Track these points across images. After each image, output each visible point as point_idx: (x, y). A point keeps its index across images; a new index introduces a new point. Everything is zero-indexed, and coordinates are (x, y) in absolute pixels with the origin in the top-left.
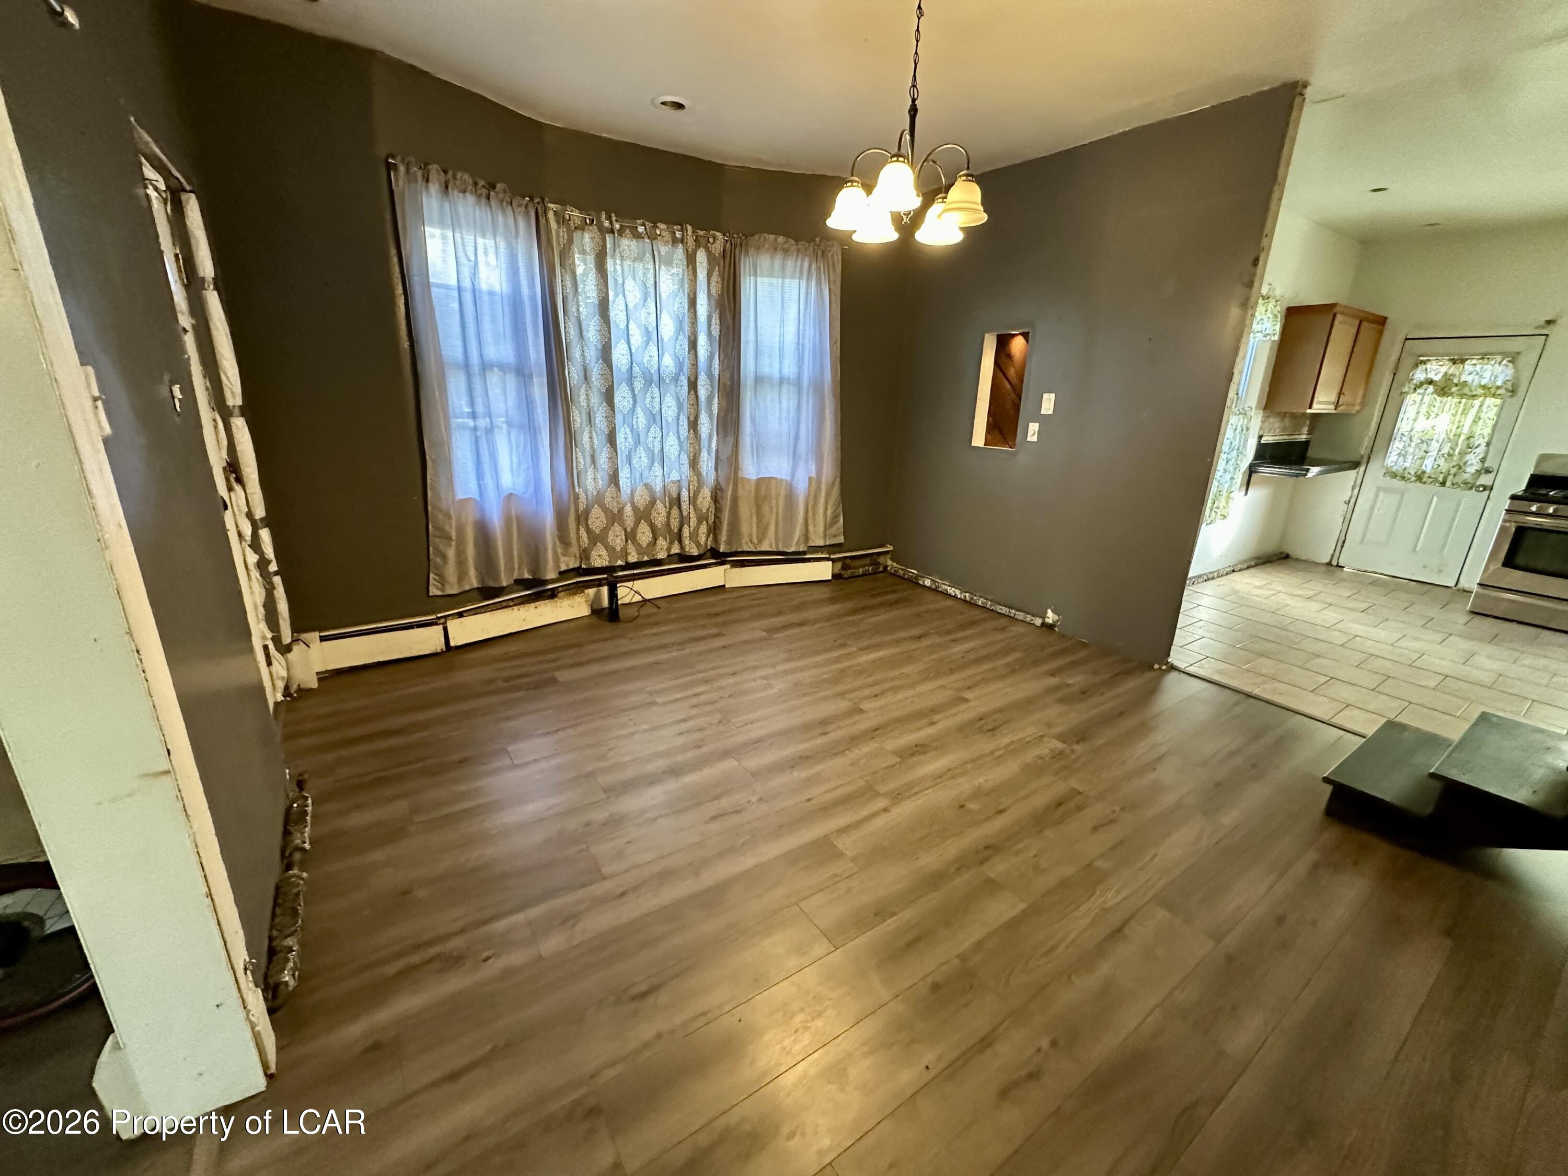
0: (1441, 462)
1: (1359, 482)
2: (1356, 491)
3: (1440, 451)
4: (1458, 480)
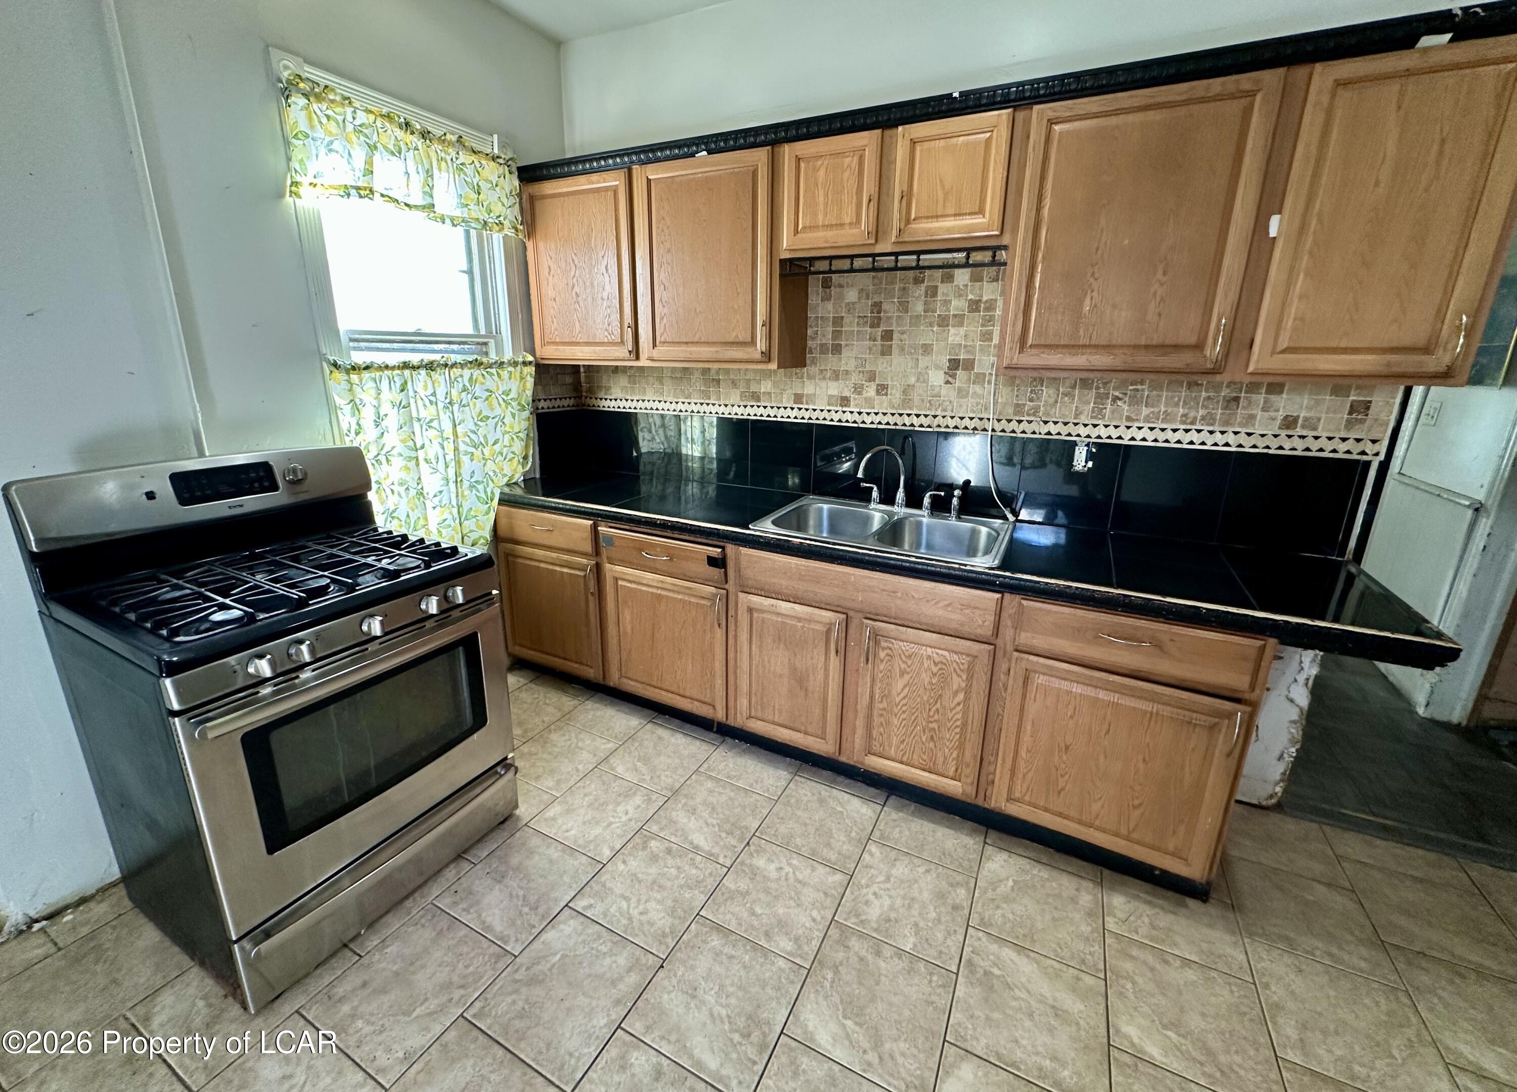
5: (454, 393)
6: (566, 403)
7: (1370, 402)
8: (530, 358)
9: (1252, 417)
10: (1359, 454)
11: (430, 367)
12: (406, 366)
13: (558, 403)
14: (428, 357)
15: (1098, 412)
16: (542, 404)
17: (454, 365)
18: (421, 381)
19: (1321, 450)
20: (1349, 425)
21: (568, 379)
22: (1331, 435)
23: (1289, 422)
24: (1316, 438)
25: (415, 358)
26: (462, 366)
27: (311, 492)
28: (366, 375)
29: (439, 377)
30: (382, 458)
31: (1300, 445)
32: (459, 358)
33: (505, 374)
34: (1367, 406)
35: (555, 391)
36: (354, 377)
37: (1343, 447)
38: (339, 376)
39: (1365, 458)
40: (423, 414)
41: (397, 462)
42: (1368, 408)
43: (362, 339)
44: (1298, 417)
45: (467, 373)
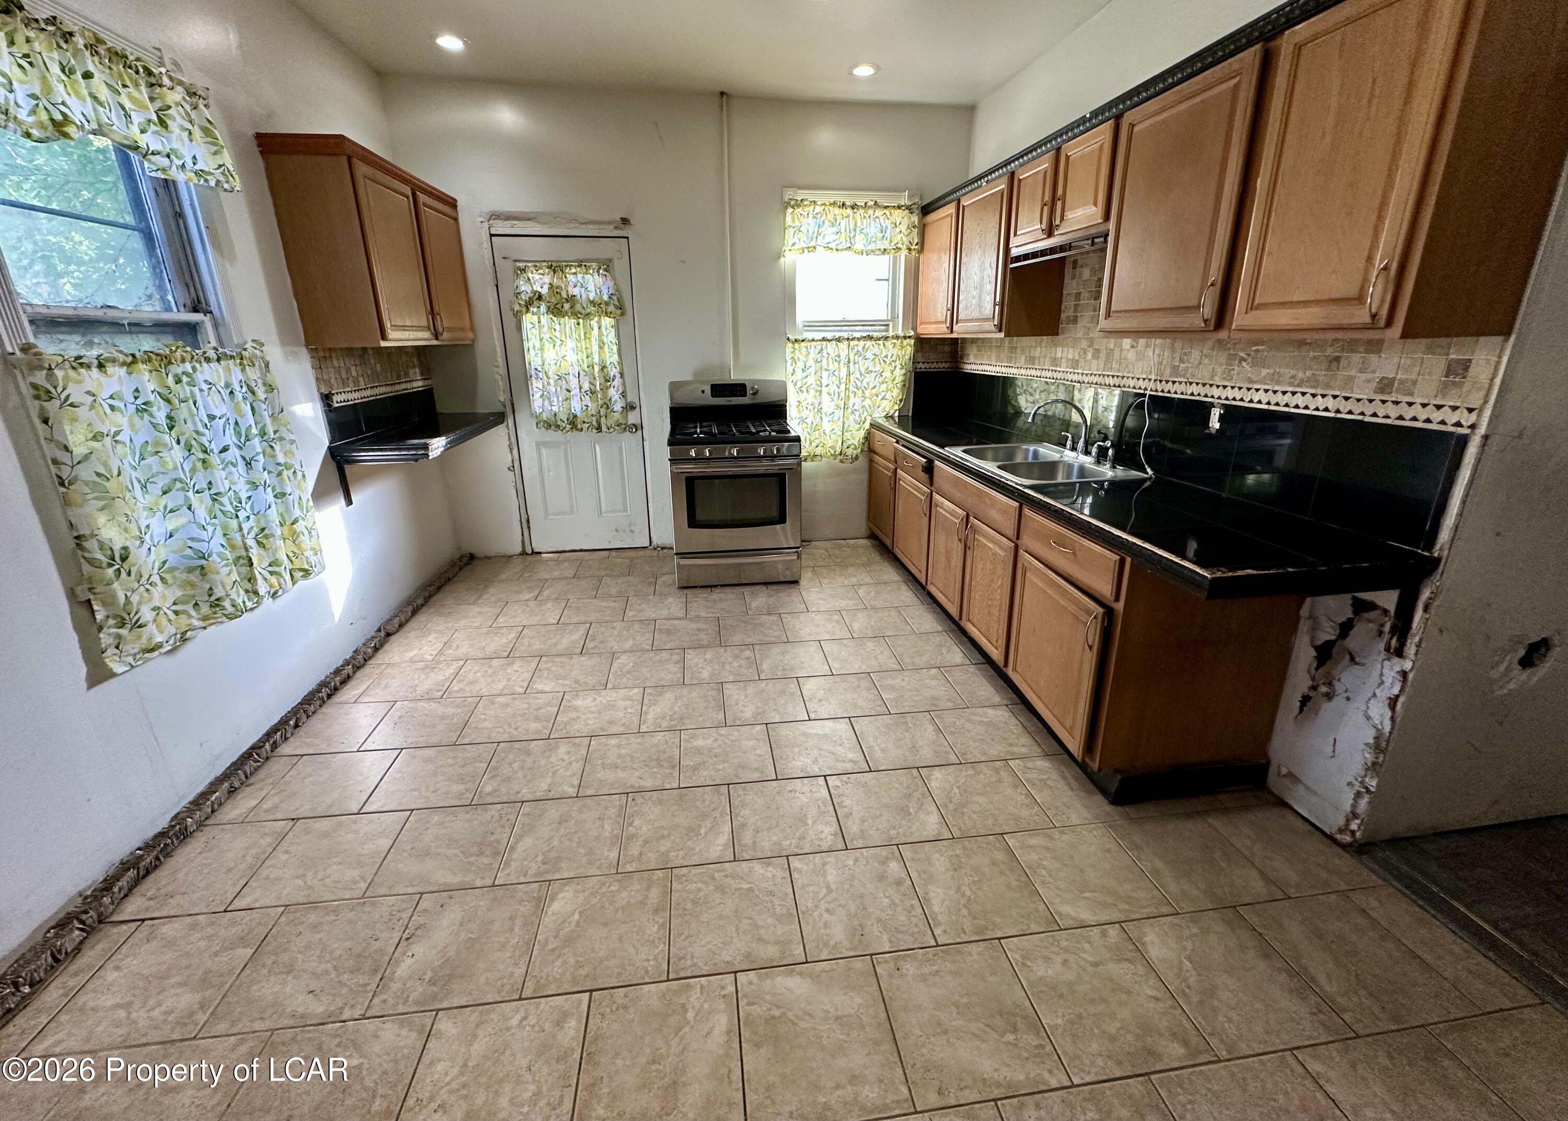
0: (587, 400)
1: (513, 439)
2: (515, 451)
3: (581, 388)
4: (611, 422)
5: (852, 356)
6: (944, 365)
7: (1470, 361)
8: (912, 333)
9: (1351, 379)
10: (1454, 425)
11: (839, 340)
12: (824, 339)
13: (935, 365)
14: (838, 335)
15: (1228, 375)
16: (921, 365)
17: (853, 339)
18: (831, 347)
19: (1414, 419)
20: (1444, 389)
21: (947, 349)
22: (1426, 401)
23: (1385, 386)
24: (1410, 404)
25: (829, 336)
26: (859, 339)
27: (759, 399)
28: (803, 344)
29: (843, 345)
30: (804, 389)
31: (1393, 411)
32: (858, 335)
33: (888, 343)
34: (1466, 365)
35: (933, 357)
36: (797, 346)
37: (1437, 416)
38: (790, 345)
39: (1460, 430)
40: (831, 367)
41: (812, 392)
42: (1466, 369)
43: (809, 325)
44: (1394, 379)
45: (862, 343)
